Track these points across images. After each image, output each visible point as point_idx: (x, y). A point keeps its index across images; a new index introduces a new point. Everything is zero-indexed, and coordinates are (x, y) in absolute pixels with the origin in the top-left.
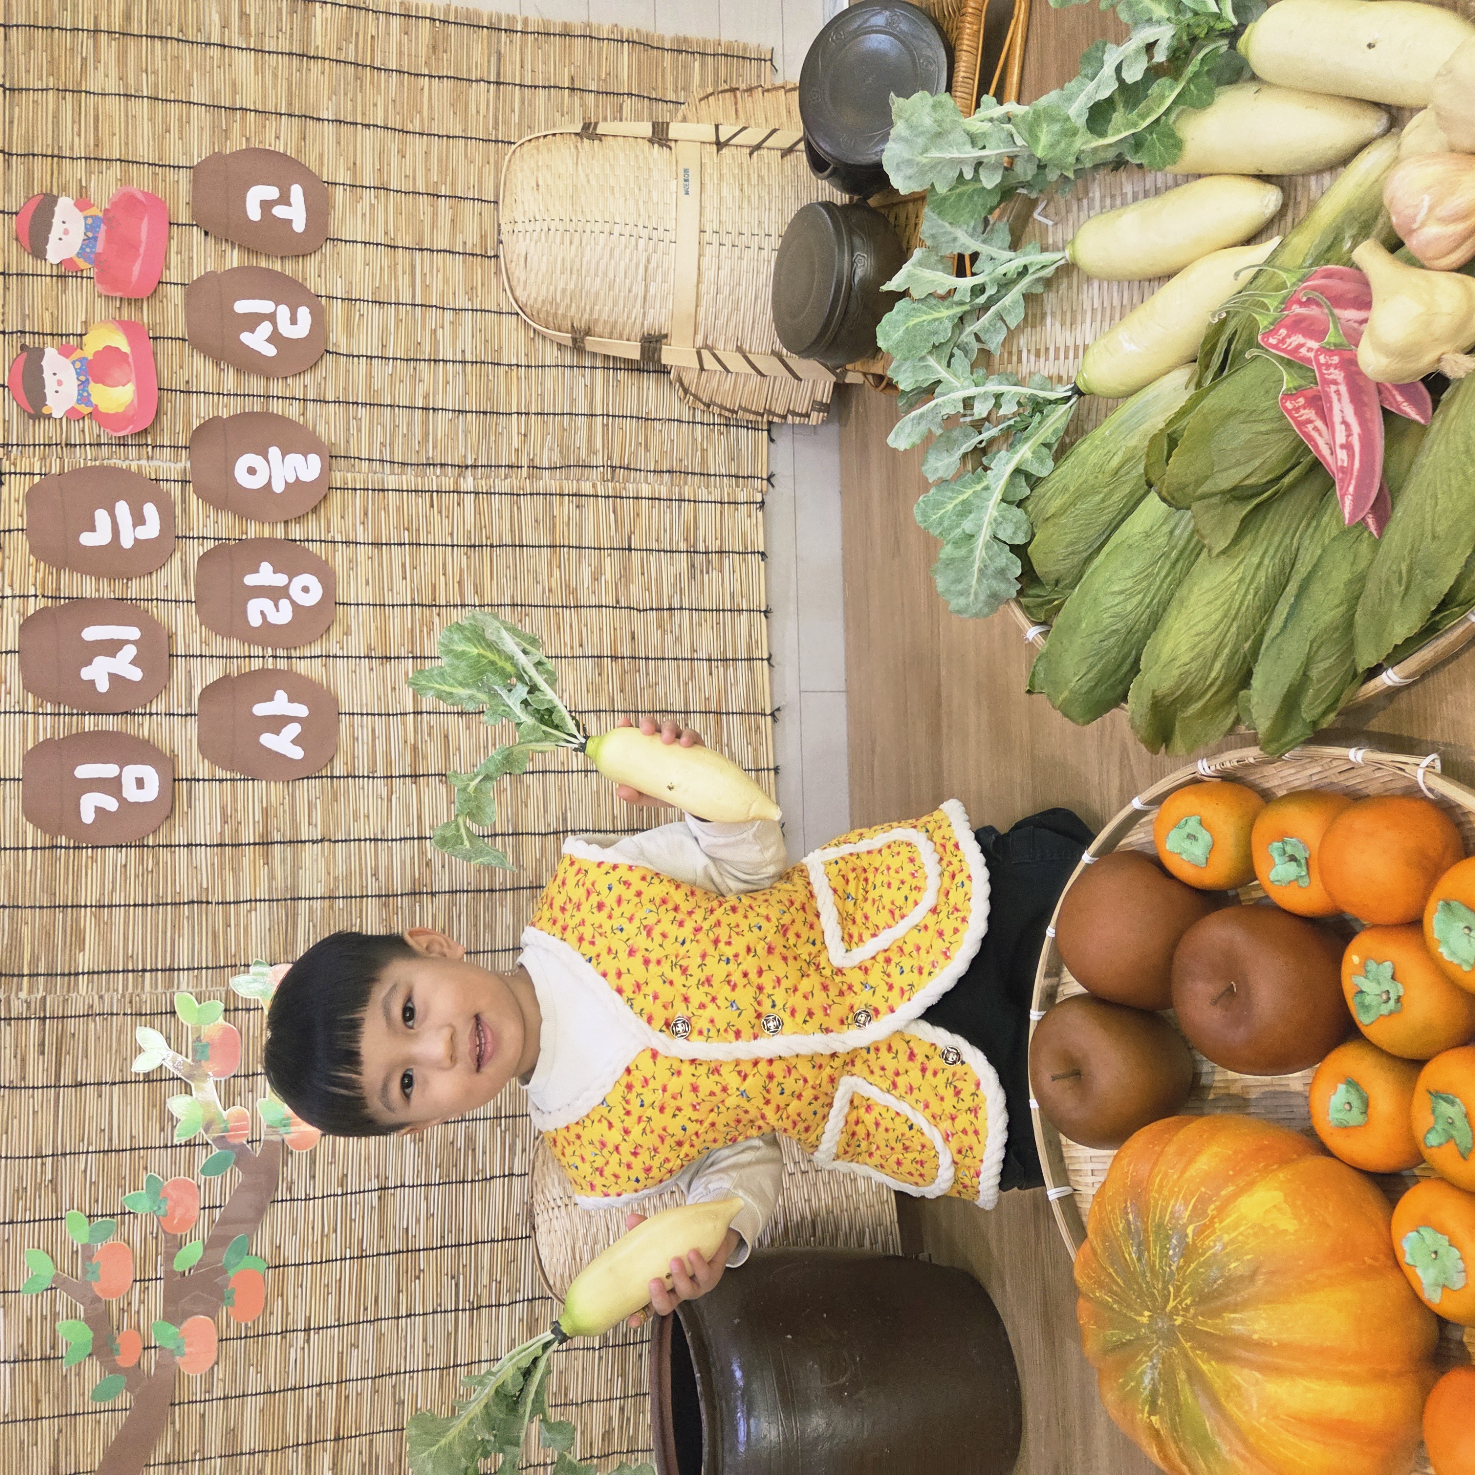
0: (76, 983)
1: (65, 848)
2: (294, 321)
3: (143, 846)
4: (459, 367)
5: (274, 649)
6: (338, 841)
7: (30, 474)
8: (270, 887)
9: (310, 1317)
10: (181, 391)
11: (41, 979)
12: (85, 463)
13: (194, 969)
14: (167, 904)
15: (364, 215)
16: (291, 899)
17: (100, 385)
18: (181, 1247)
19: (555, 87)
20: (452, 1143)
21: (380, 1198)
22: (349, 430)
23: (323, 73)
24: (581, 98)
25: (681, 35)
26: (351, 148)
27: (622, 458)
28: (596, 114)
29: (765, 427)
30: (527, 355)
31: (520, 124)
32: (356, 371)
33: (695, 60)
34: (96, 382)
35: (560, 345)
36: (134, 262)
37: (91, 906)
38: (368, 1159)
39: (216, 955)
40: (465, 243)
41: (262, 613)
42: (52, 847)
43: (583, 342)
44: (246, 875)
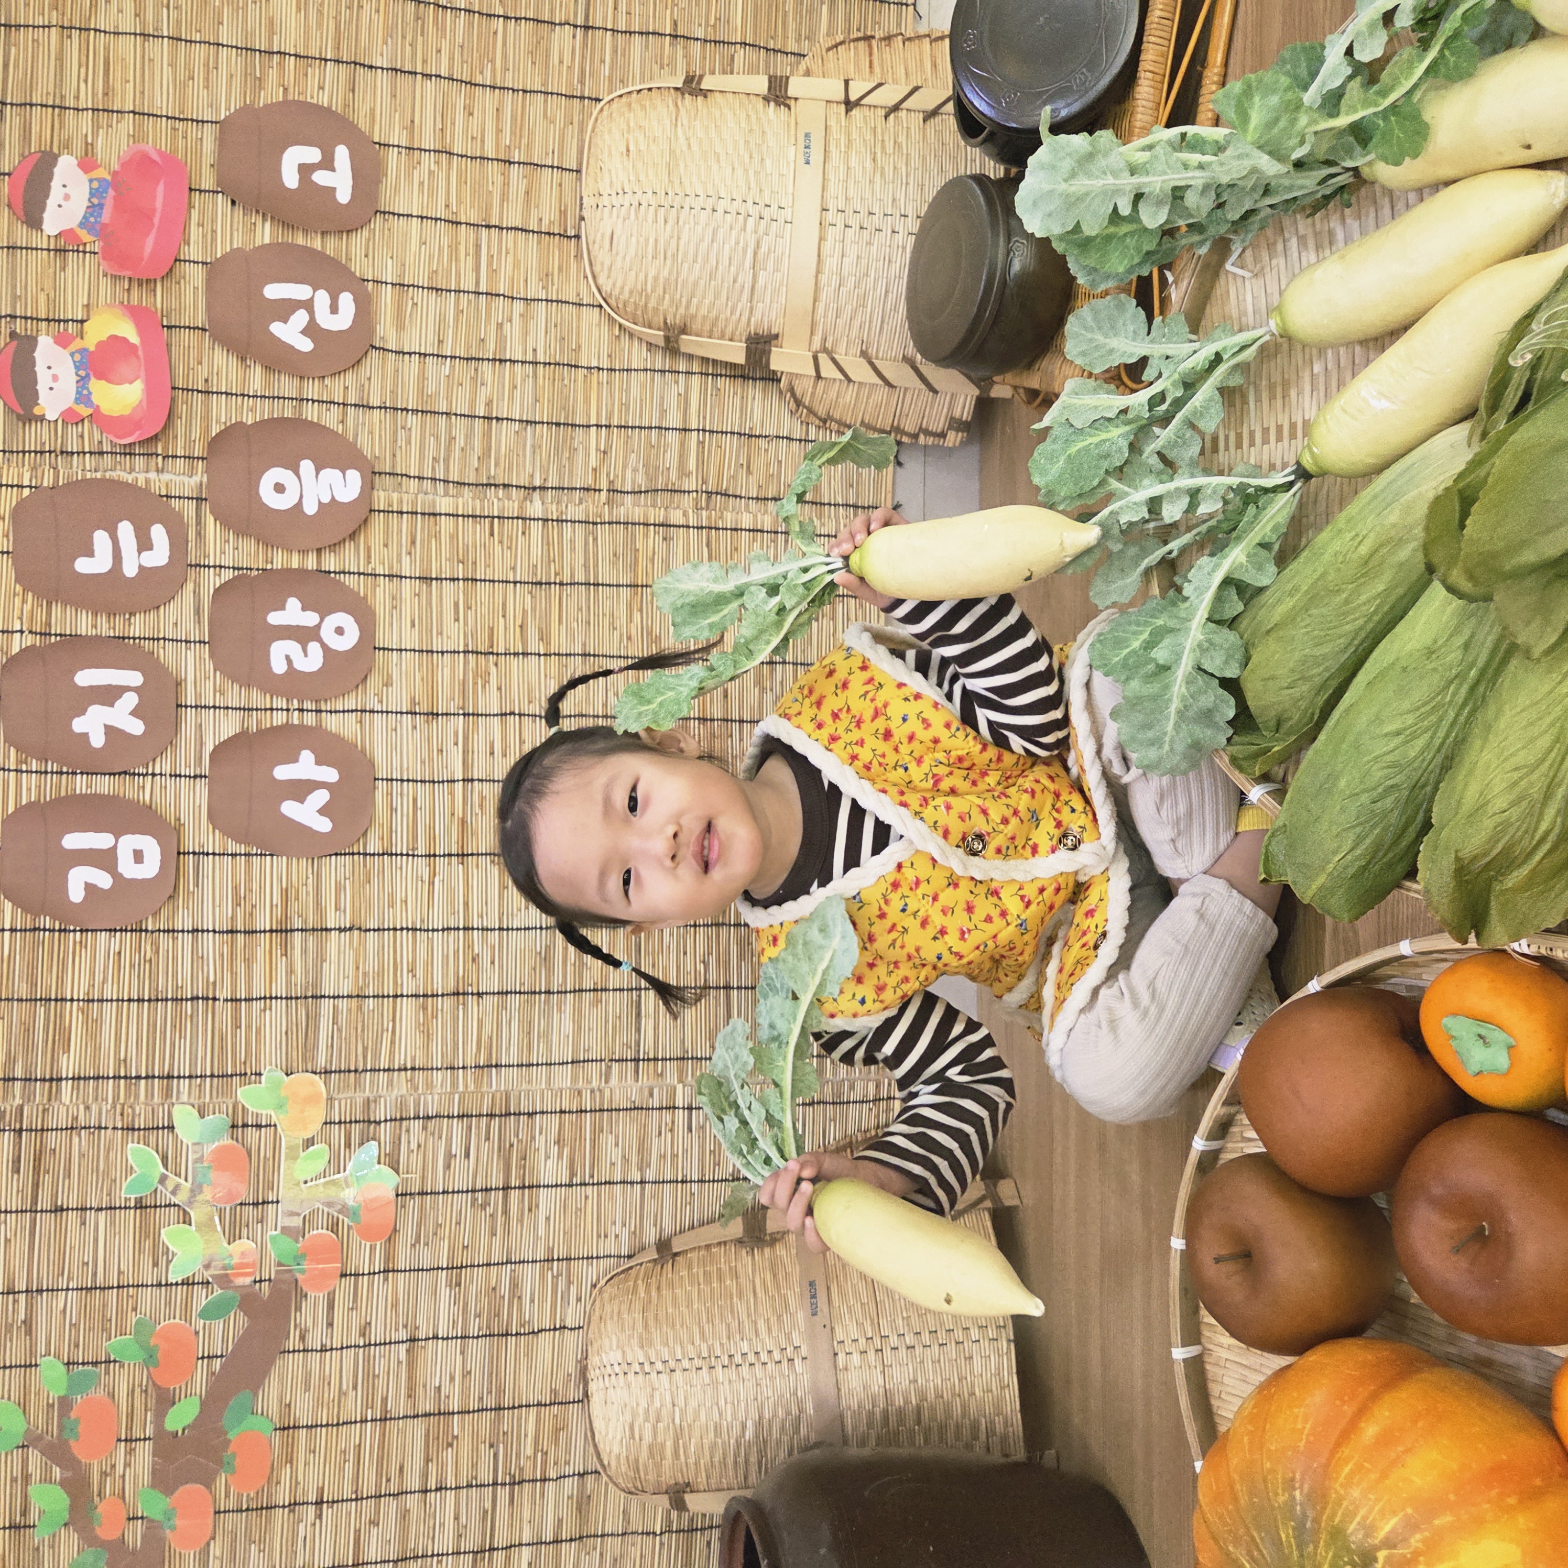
0: (59, 1090)
1: (49, 930)
2: (334, 309)
3: (141, 931)
4: (529, 368)
5: (301, 701)
6: (369, 930)
7: (18, 486)
8: (288, 982)
9: (323, 1488)
10: (198, 391)
11: (18, 1084)
12: (83, 475)
13: (197, 1077)
14: (167, 1000)
15: (421, 184)
16: (312, 997)
17: (103, 382)
18: (174, 1403)
19: (654, 33)
20: (494, 1289)
21: (408, 1351)
22: (395, 441)
23: (378, 11)
24: (685, 48)
26: (408, 104)
27: (720, 481)
28: (703, 67)
30: (610, 356)
31: (610, 79)
32: (406, 372)
34: (98, 378)
35: (649, 345)
36: (147, 235)
37: (78, 1000)
38: (395, 1305)
40: (541, 220)
41: (288, 658)
42: (35, 929)
43: (677, 342)
44: (259, 968)
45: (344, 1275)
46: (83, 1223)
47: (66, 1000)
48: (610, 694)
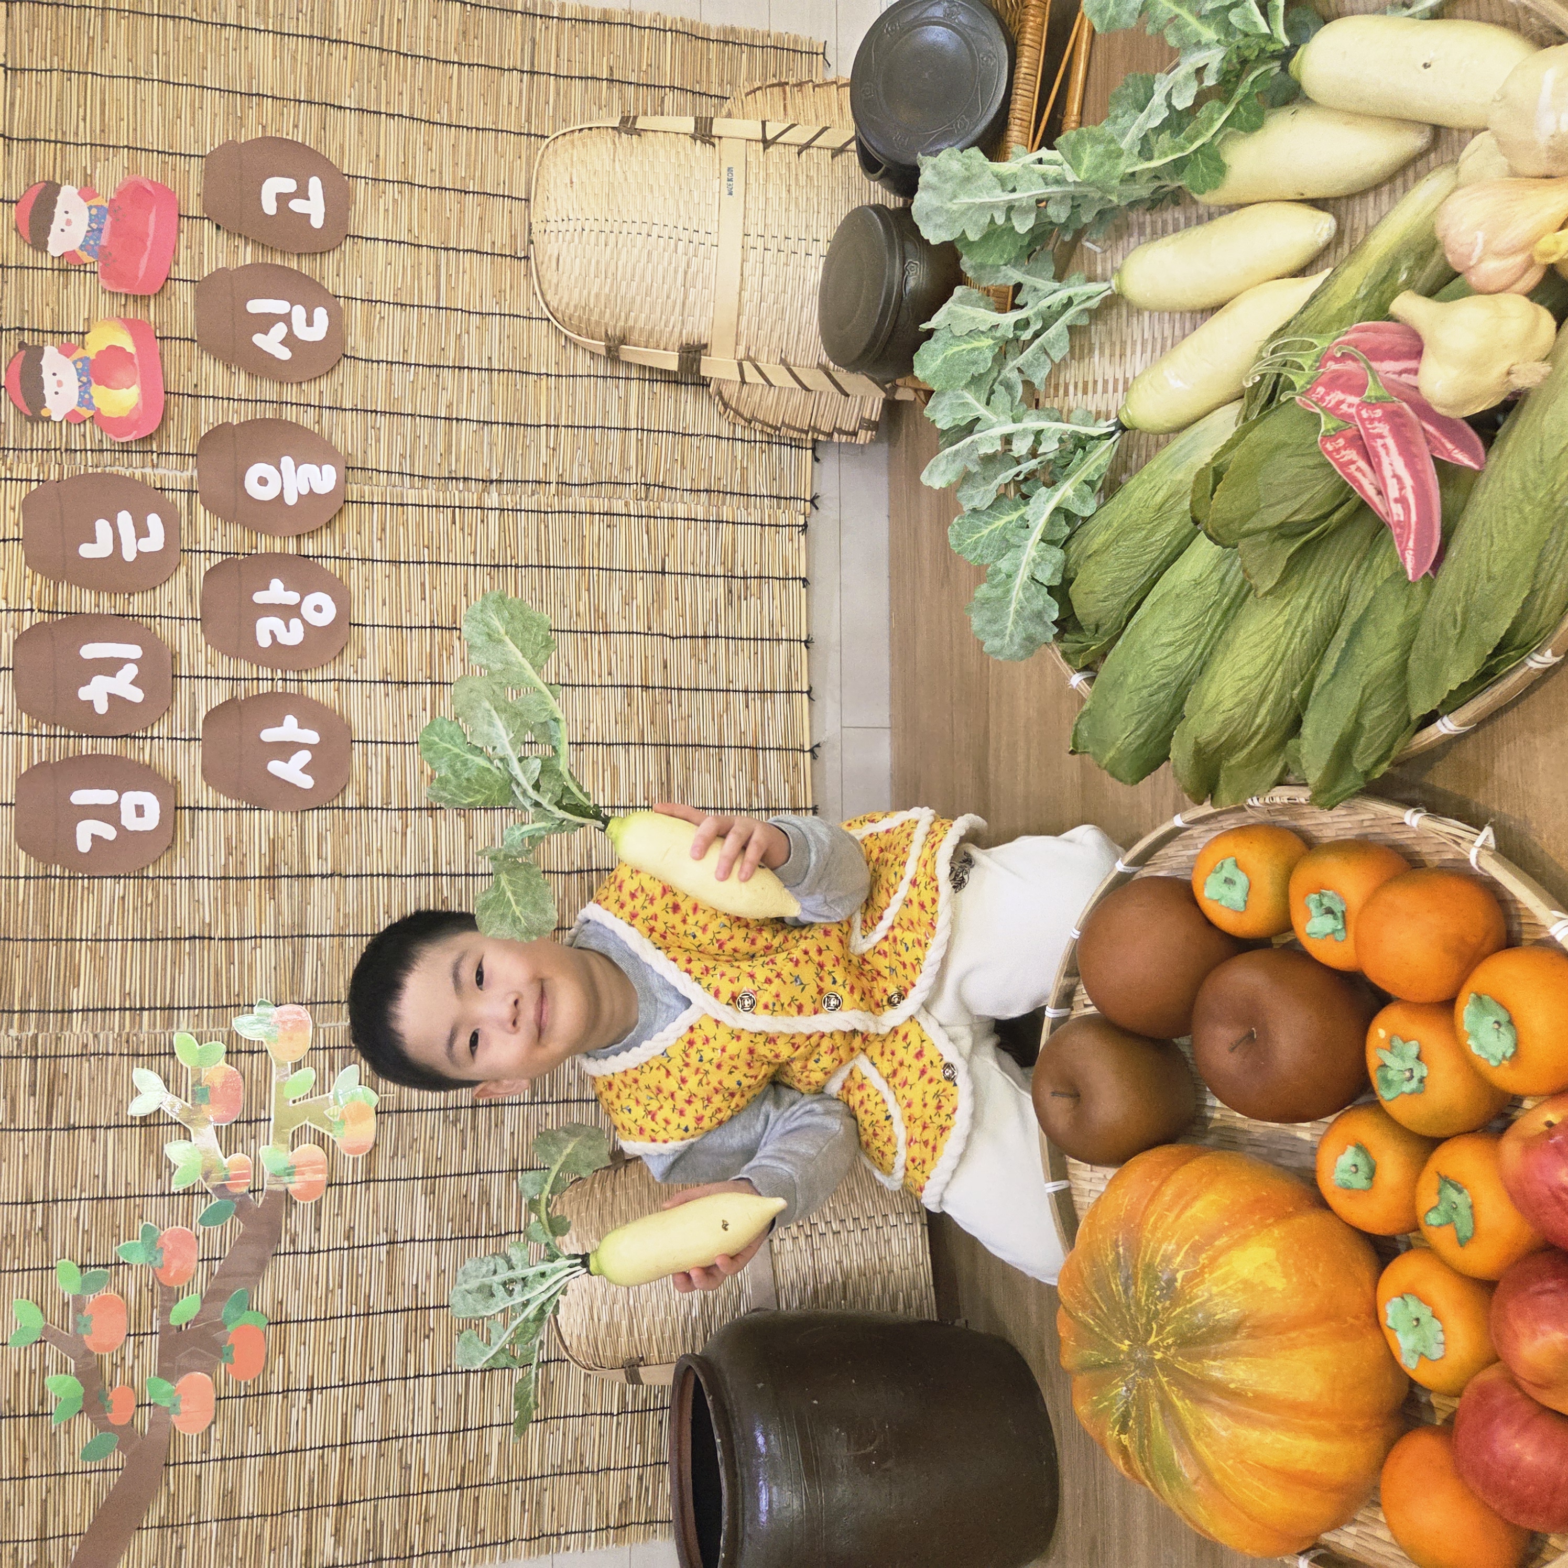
0: (70, 1020)
1: (60, 878)
2: (310, 322)
3: (143, 877)
4: (485, 375)
5: (284, 671)
6: (349, 876)
7: (26, 480)
8: (276, 923)
9: (313, 1376)
10: (189, 395)
11: (33, 1016)
12: (86, 470)
13: (195, 1008)
14: (167, 939)
15: (386, 210)
16: (298, 936)
17: (103, 388)
18: (178, 1300)
19: (592, 78)
20: (465, 1197)
21: (388, 1252)
22: (366, 439)
23: (346, 58)
24: (620, 91)
25: (728, 24)
26: (374, 141)
27: (657, 474)
28: (636, 108)
29: (809, 445)
30: (557, 363)
31: (554, 116)
32: (375, 377)
33: (742, 52)
34: (98, 383)
35: (593, 354)
36: (141, 257)
37: (87, 940)
38: (376, 1211)
39: (218, 995)
40: (494, 243)
41: (272, 632)
42: (46, 877)
43: (617, 351)
44: (251, 911)
45: (330, 1185)
46: (94, 1140)
47: (76, 940)
48: (562, 665)
